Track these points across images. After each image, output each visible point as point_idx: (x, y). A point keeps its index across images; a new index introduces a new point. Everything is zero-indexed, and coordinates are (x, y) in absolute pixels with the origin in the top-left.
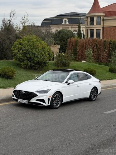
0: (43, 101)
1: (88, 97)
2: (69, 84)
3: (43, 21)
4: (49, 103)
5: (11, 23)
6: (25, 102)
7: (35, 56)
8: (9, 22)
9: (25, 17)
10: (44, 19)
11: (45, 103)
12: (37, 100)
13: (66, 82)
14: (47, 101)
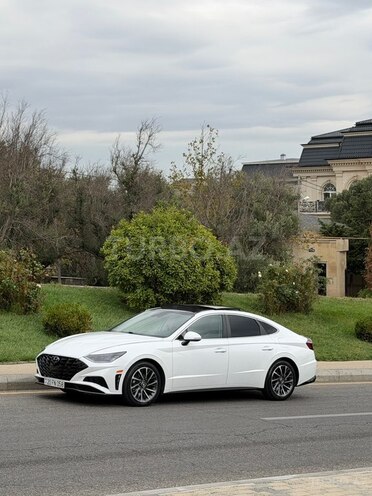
0: (101, 381)
1: (262, 385)
2: (186, 343)
3: (309, 144)
4: (117, 388)
5: (143, 165)
6: (59, 383)
7: (168, 274)
8: (136, 163)
9: (202, 141)
10: (313, 139)
11: (107, 387)
12: (88, 379)
13: (180, 338)
14: (111, 382)
